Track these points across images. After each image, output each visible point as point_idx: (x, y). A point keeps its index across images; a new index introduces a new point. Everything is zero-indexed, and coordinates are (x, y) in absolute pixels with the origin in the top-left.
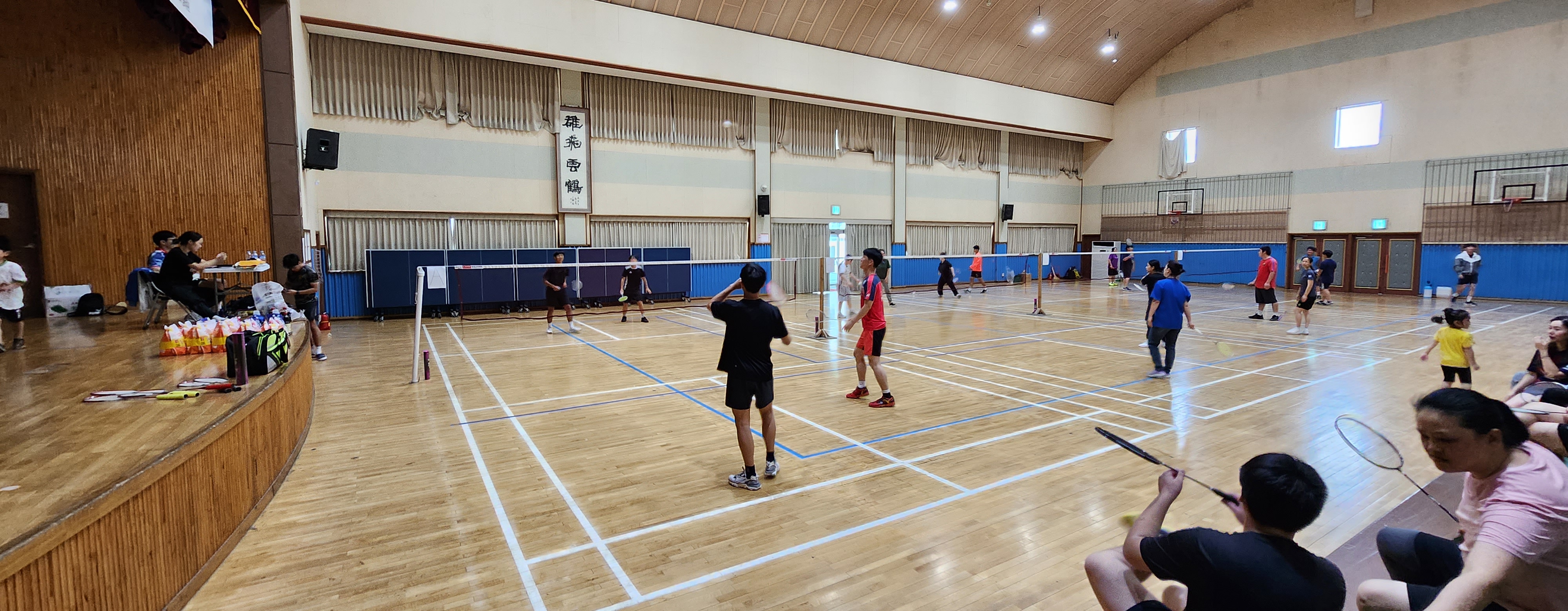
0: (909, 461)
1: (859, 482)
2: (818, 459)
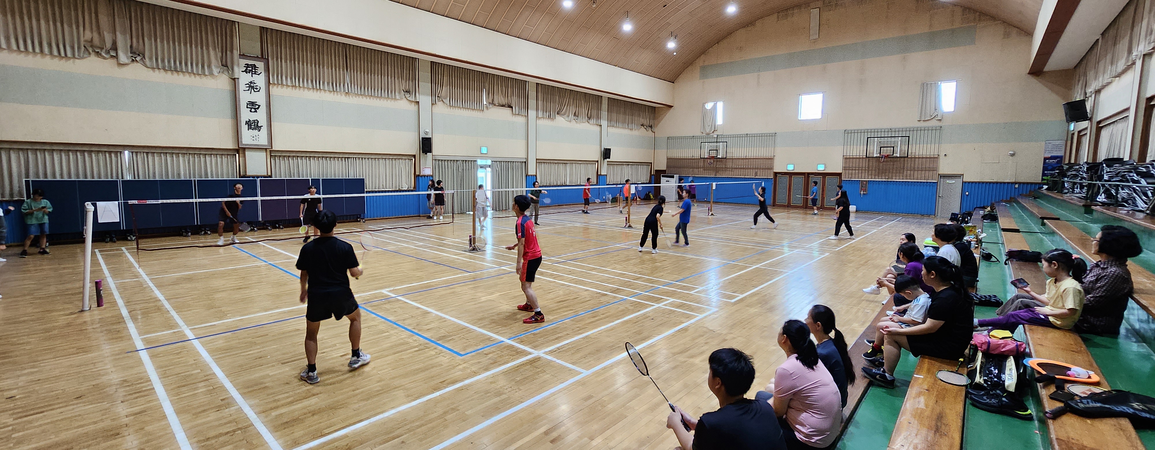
0: (543, 351)
1: (506, 373)
2: (473, 356)
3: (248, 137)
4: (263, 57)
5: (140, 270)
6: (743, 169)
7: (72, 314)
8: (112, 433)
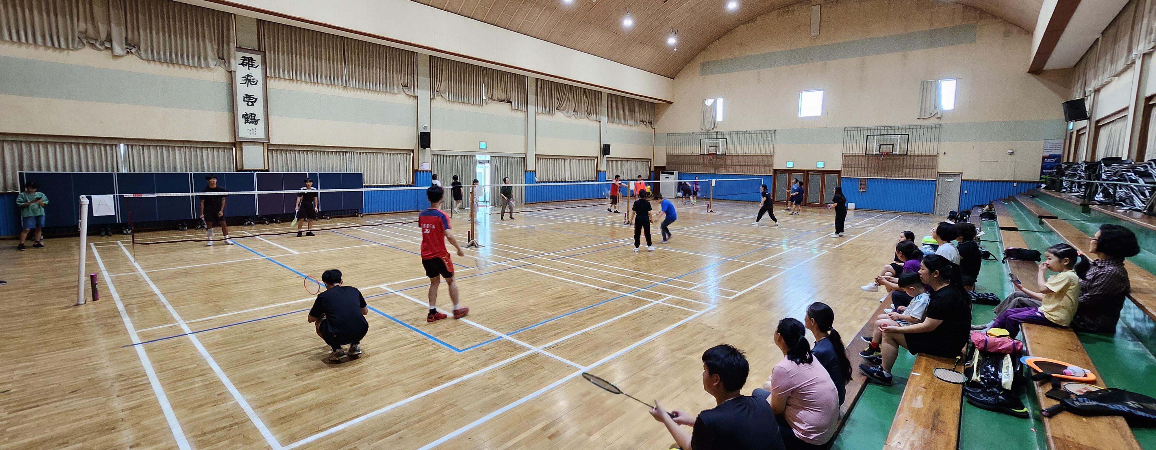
0: (541, 347)
1: (503, 369)
2: (471, 352)
3: (245, 130)
4: (260, 50)
5: (136, 264)
6: (743, 165)
7: (68, 307)
8: (107, 427)
